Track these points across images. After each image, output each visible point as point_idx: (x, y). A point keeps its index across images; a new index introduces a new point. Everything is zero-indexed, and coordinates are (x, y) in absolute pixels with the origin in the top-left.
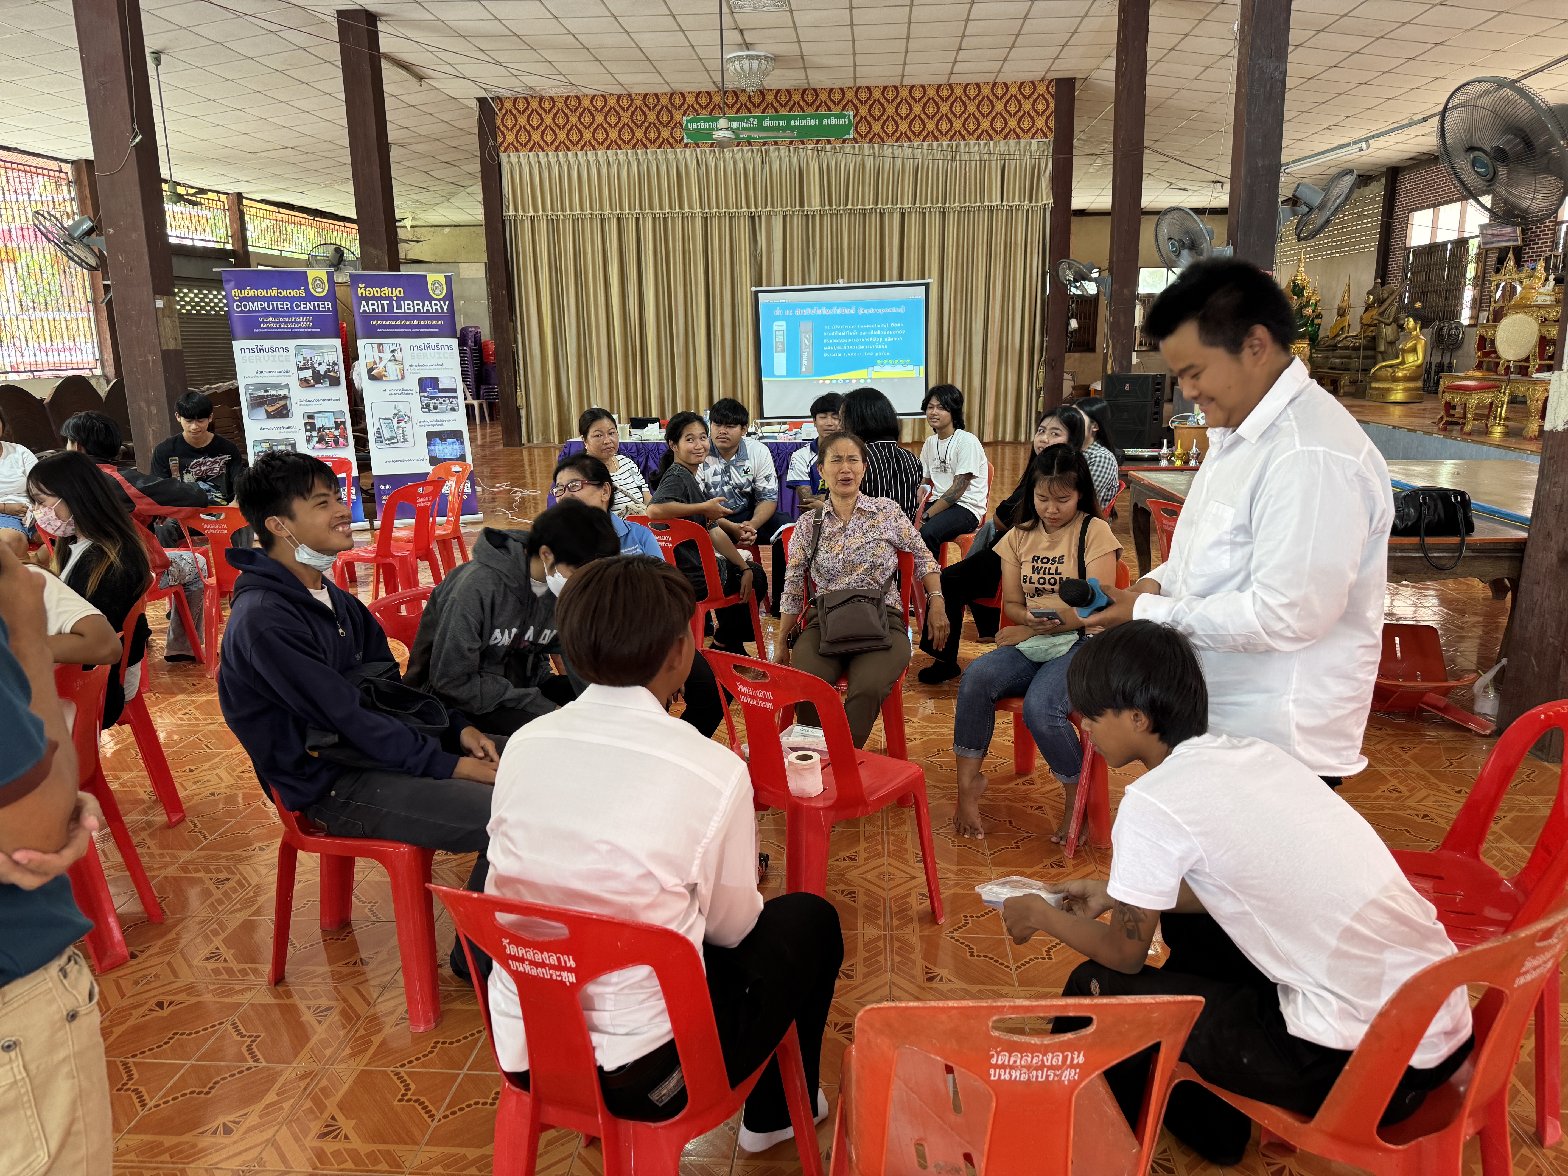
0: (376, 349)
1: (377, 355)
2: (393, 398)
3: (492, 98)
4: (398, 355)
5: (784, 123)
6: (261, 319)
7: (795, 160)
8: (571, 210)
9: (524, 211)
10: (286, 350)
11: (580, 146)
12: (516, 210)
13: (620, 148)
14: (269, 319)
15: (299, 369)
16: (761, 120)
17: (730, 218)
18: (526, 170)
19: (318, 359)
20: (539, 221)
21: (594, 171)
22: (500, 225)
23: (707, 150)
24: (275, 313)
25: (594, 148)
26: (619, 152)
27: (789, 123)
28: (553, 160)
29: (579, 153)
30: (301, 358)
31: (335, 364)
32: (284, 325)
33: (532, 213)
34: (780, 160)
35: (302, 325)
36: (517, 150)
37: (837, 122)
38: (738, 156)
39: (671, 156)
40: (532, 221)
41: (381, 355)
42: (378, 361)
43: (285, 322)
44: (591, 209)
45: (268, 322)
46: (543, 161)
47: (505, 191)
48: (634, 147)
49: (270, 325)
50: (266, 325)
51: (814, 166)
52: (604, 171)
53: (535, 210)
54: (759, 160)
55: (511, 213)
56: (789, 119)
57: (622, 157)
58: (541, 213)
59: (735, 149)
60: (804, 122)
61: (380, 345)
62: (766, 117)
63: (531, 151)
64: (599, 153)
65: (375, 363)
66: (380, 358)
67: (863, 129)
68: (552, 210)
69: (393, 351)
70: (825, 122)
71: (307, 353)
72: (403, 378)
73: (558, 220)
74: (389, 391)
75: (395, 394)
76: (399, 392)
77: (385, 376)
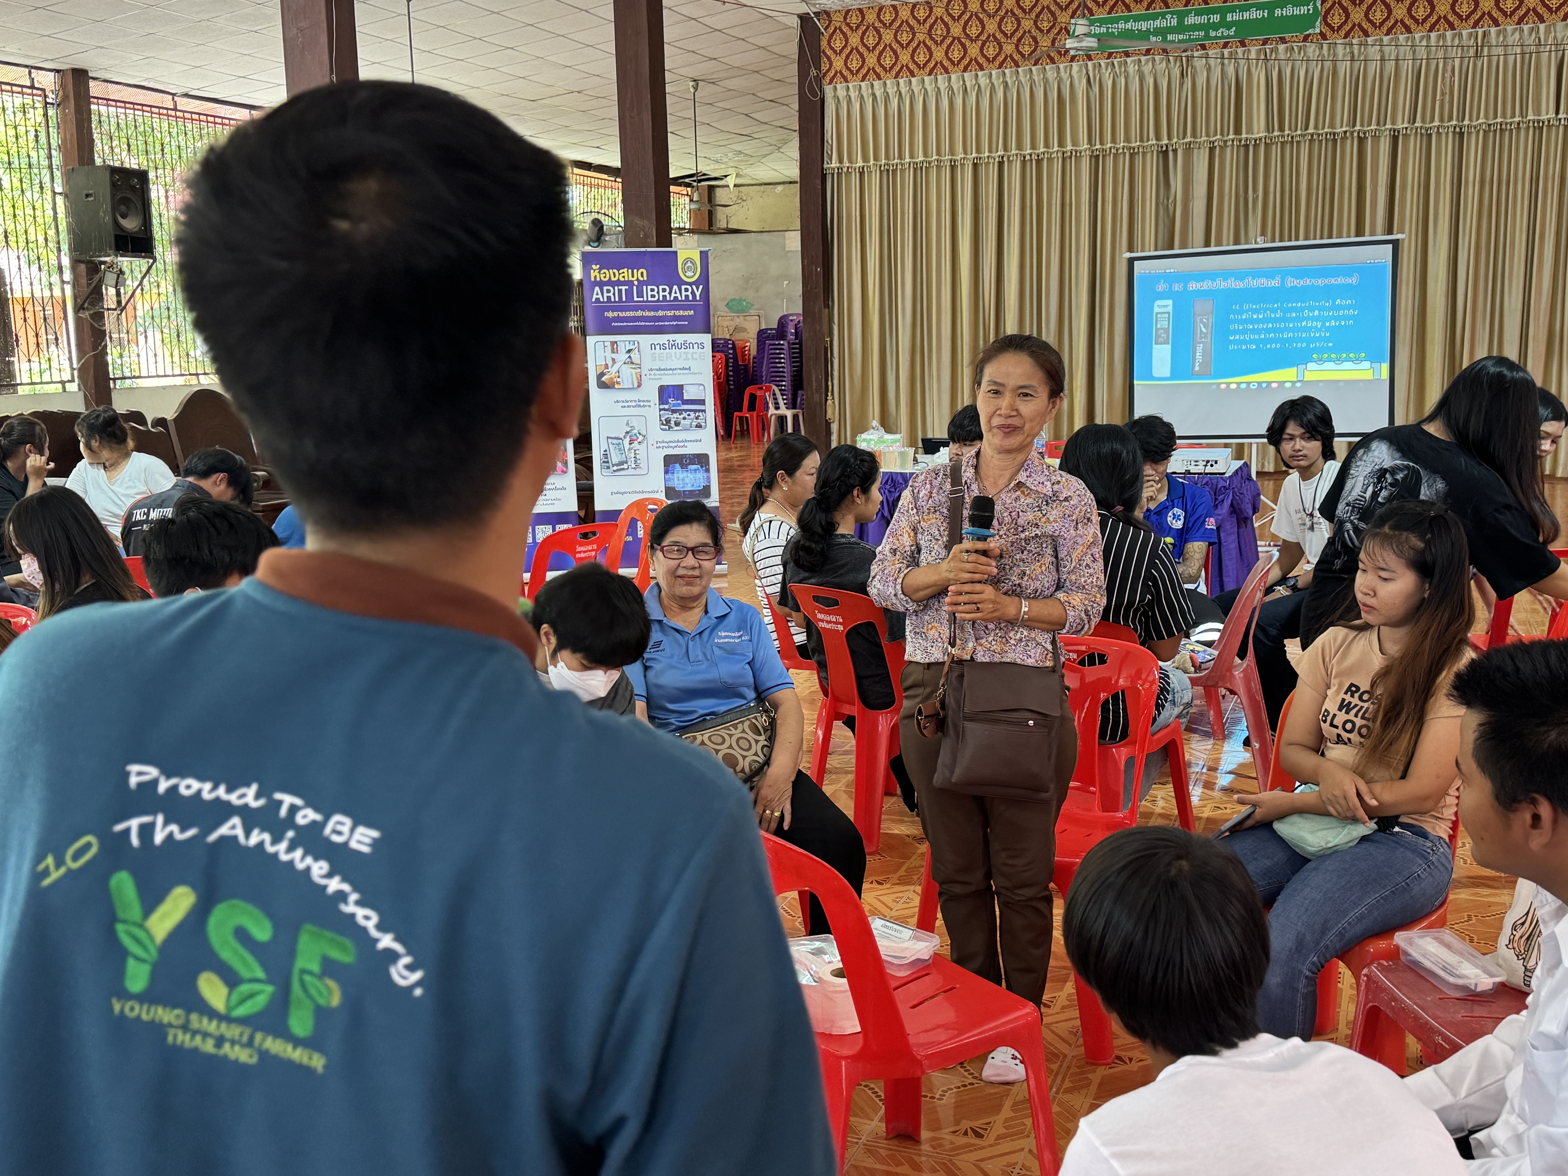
0: (609, 348)
1: (609, 355)
2: (626, 412)
3: (817, 14)
4: (635, 356)
5: (1216, 18)
7: (1231, 70)
8: (911, 157)
9: (850, 161)
11: (928, 70)
12: (841, 161)
13: (982, 68)
16: (1181, 16)
17: (1131, 155)
18: (857, 106)
20: (870, 172)
21: (945, 103)
22: (819, 182)
23: (1103, 63)
25: (947, 71)
26: (980, 73)
27: (1223, 17)
28: (891, 90)
29: (927, 79)
33: (860, 163)
34: (1209, 70)
36: (846, 81)
37: (1296, 12)
38: (1147, 69)
39: (1051, 74)
40: (862, 174)
41: (614, 356)
42: (610, 363)
44: (938, 154)
46: (879, 92)
47: (828, 136)
48: (1000, 66)
51: (1259, 75)
52: (959, 101)
53: (865, 159)
54: (1177, 72)
55: (834, 164)
56: (1223, 12)
57: (983, 81)
58: (872, 162)
59: (1143, 58)
60: (1246, 15)
61: (613, 343)
62: (1190, 12)
63: (863, 80)
64: (954, 77)
65: (606, 366)
66: (613, 360)
67: (1336, 19)
68: (887, 157)
69: (629, 351)
70: (1278, 12)
72: (639, 385)
73: (894, 171)
74: (623, 402)
75: (628, 406)
76: (634, 404)
77: (618, 383)
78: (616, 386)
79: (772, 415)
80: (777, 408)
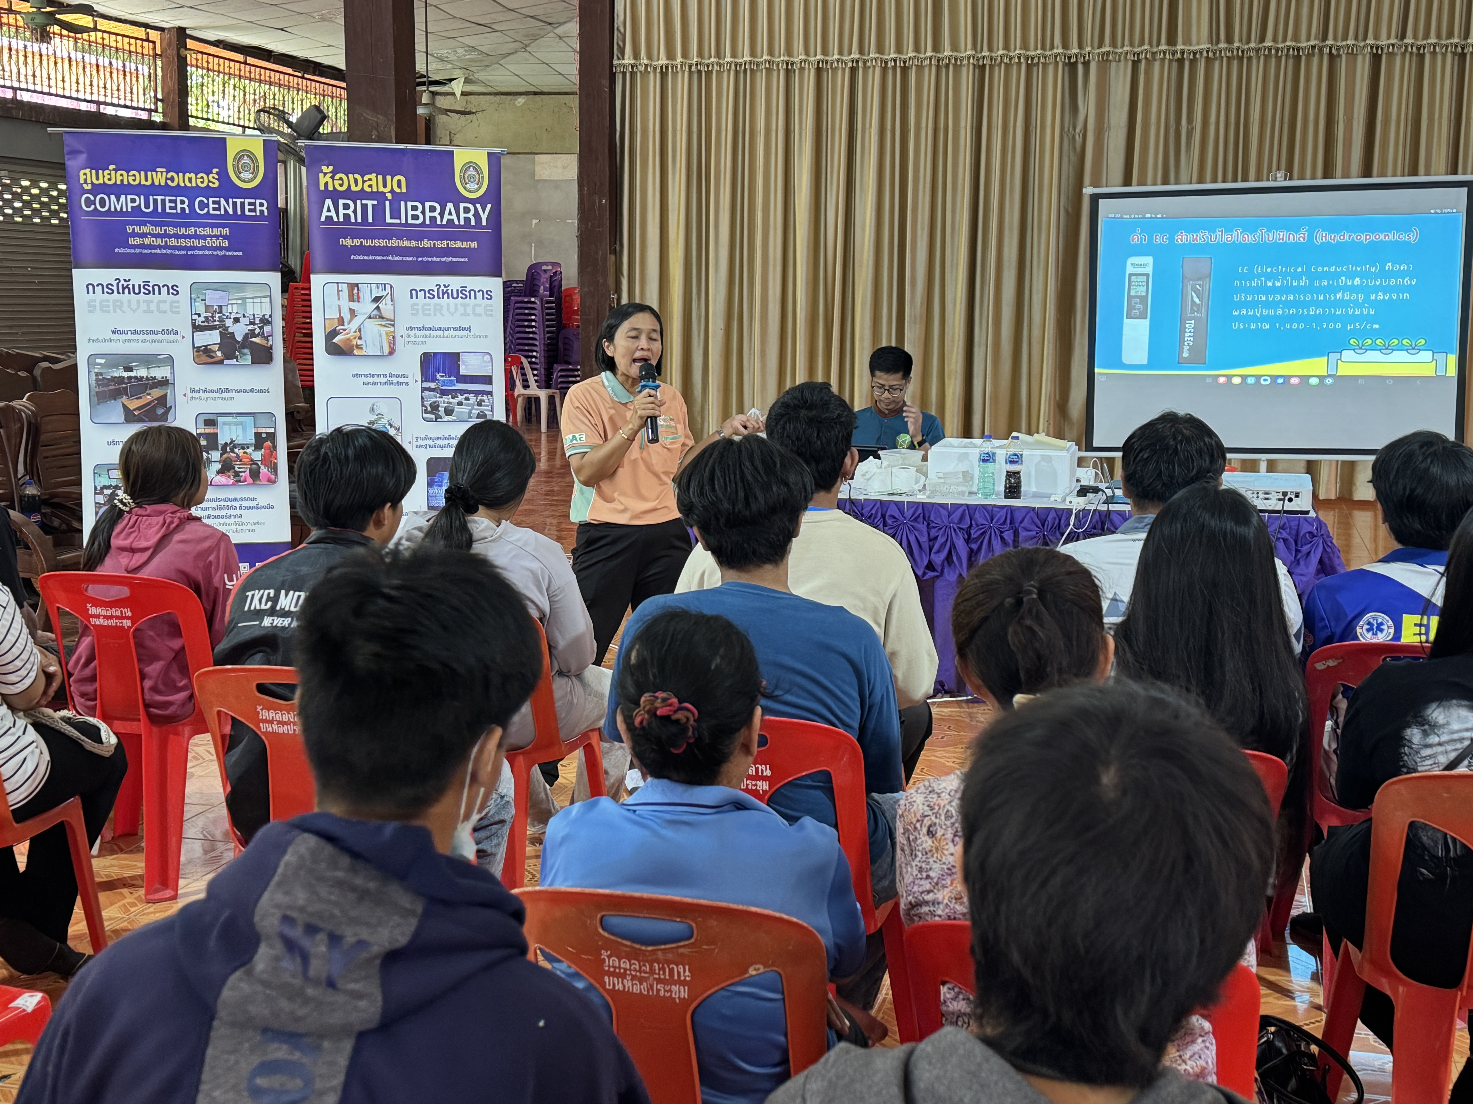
0: (346, 293)
1: (347, 304)
6: (129, 229)
9: (649, 57)
10: (174, 290)
12: (636, 56)
14: (146, 229)
15: (196, 328)
17: (1029, 67)
19: (232, 310)
20: (676, 74)
22: (606, 85)
24: (158, 217)
30: (200, 308)
31: (265, 321)
32: (173, 242)
33: (663, 61)
35: (209, 242)
40: (664, 75)
41: (353, 305)
42: (347, 316)
43: (177, 236)
45: (144, 235)
49: (147, 241)
50: (138, 241)
53: (671, 55)
55: (628, 60)
58: (679, 60)
61: (352, 287)
65: (342, 320)
66: (352, 312)
68: (701, 55)
69: (377, 299)
71: (214, 298)
73: (709, 74)
74: (366, 376)
75: (374, 383)
76: (383, 380)
77: (359, 347)
78: (356, 352)
79: (519, 396)
80: (526, 386)
